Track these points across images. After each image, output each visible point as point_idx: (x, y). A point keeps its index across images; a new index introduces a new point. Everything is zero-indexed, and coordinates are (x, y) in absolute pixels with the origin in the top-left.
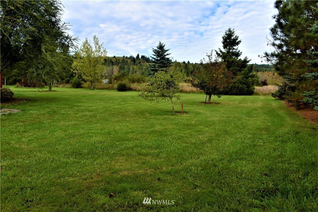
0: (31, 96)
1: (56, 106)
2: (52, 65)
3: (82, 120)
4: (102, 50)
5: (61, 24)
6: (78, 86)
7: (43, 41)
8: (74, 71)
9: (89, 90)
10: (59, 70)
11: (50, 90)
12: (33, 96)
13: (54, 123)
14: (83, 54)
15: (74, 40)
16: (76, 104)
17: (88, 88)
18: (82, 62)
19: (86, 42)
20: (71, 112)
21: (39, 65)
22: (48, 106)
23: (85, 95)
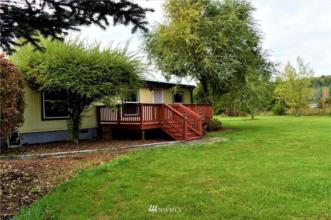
0: (236, 125)
1: (262, 135)
2: (256, 95)
3: (292, 151)
4: (308, 71)
5: (262, 52)
6: (281, 113)
7: (246, 71)
8: (276, 98)
9: (294, 117)
10: (263, 98)
11: (253, 118)
12: (237, 125)
13: (262, 153)
14: (285, 79)
15: (276, 65)
16: (283, 133)
17: (292, 115)
18: (285, 88)
19: (289, 65)
20: (279, 141)
21: (243, 96)
22: (253, 134)
23: (290, 122)
